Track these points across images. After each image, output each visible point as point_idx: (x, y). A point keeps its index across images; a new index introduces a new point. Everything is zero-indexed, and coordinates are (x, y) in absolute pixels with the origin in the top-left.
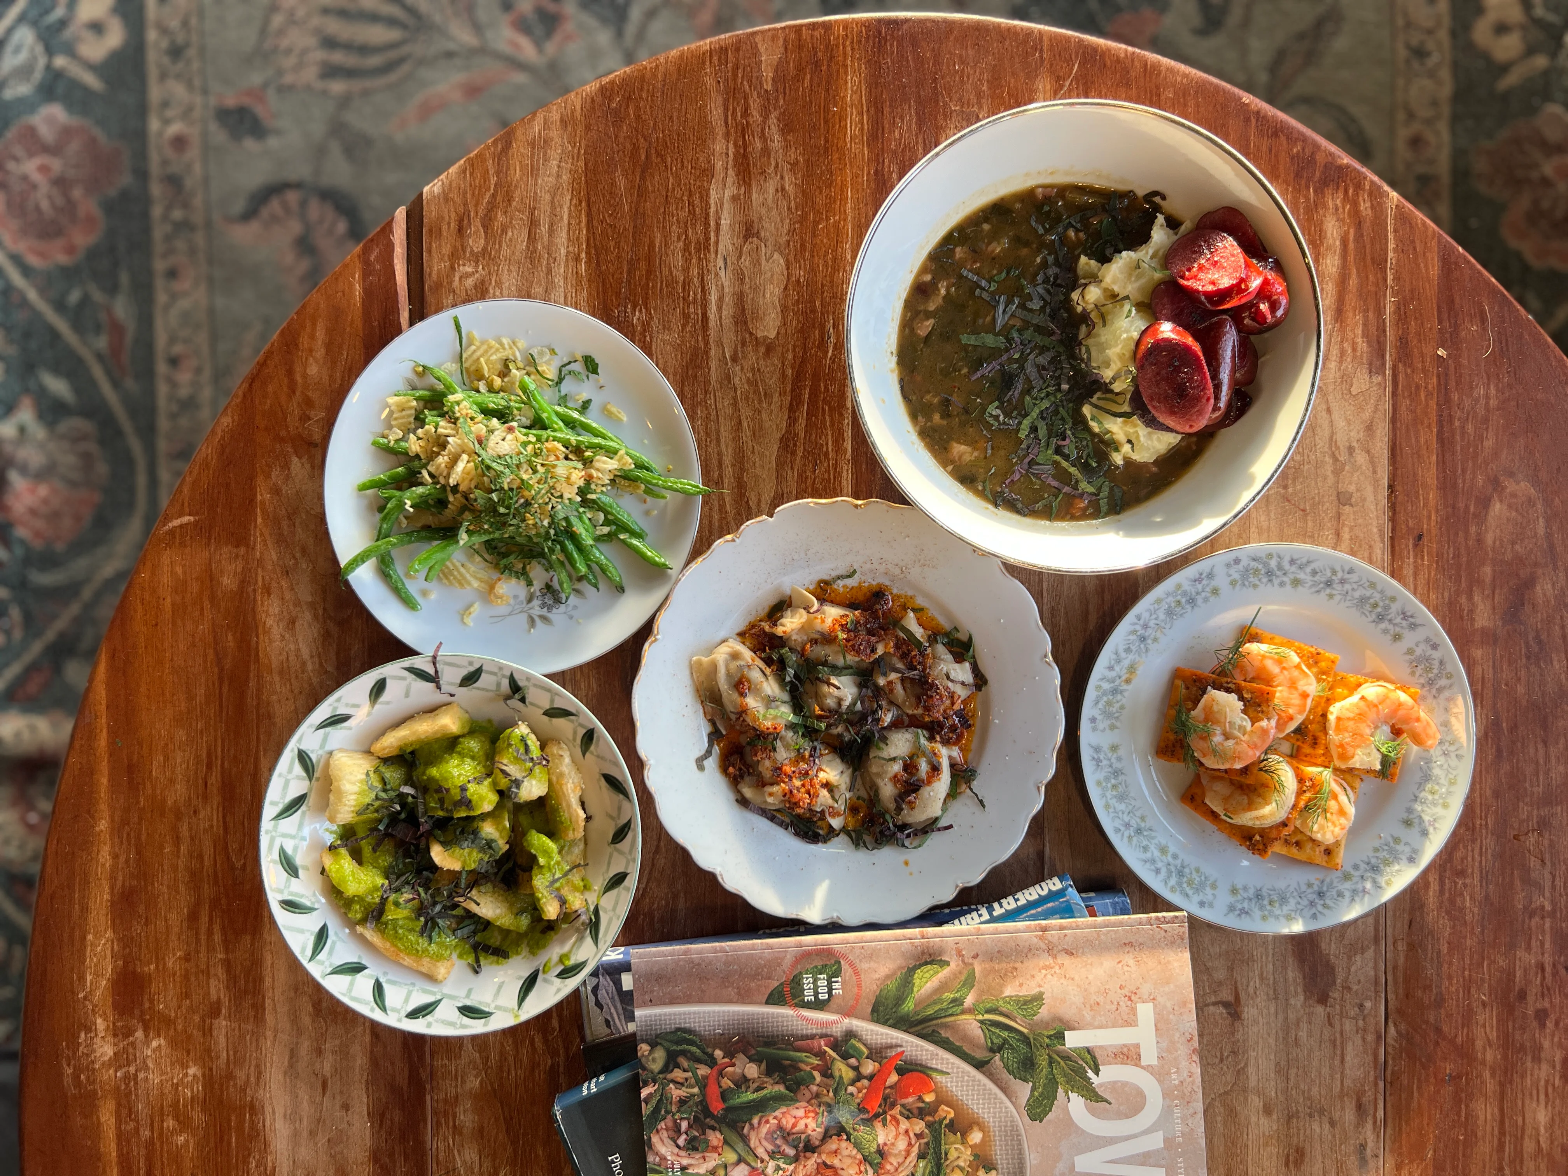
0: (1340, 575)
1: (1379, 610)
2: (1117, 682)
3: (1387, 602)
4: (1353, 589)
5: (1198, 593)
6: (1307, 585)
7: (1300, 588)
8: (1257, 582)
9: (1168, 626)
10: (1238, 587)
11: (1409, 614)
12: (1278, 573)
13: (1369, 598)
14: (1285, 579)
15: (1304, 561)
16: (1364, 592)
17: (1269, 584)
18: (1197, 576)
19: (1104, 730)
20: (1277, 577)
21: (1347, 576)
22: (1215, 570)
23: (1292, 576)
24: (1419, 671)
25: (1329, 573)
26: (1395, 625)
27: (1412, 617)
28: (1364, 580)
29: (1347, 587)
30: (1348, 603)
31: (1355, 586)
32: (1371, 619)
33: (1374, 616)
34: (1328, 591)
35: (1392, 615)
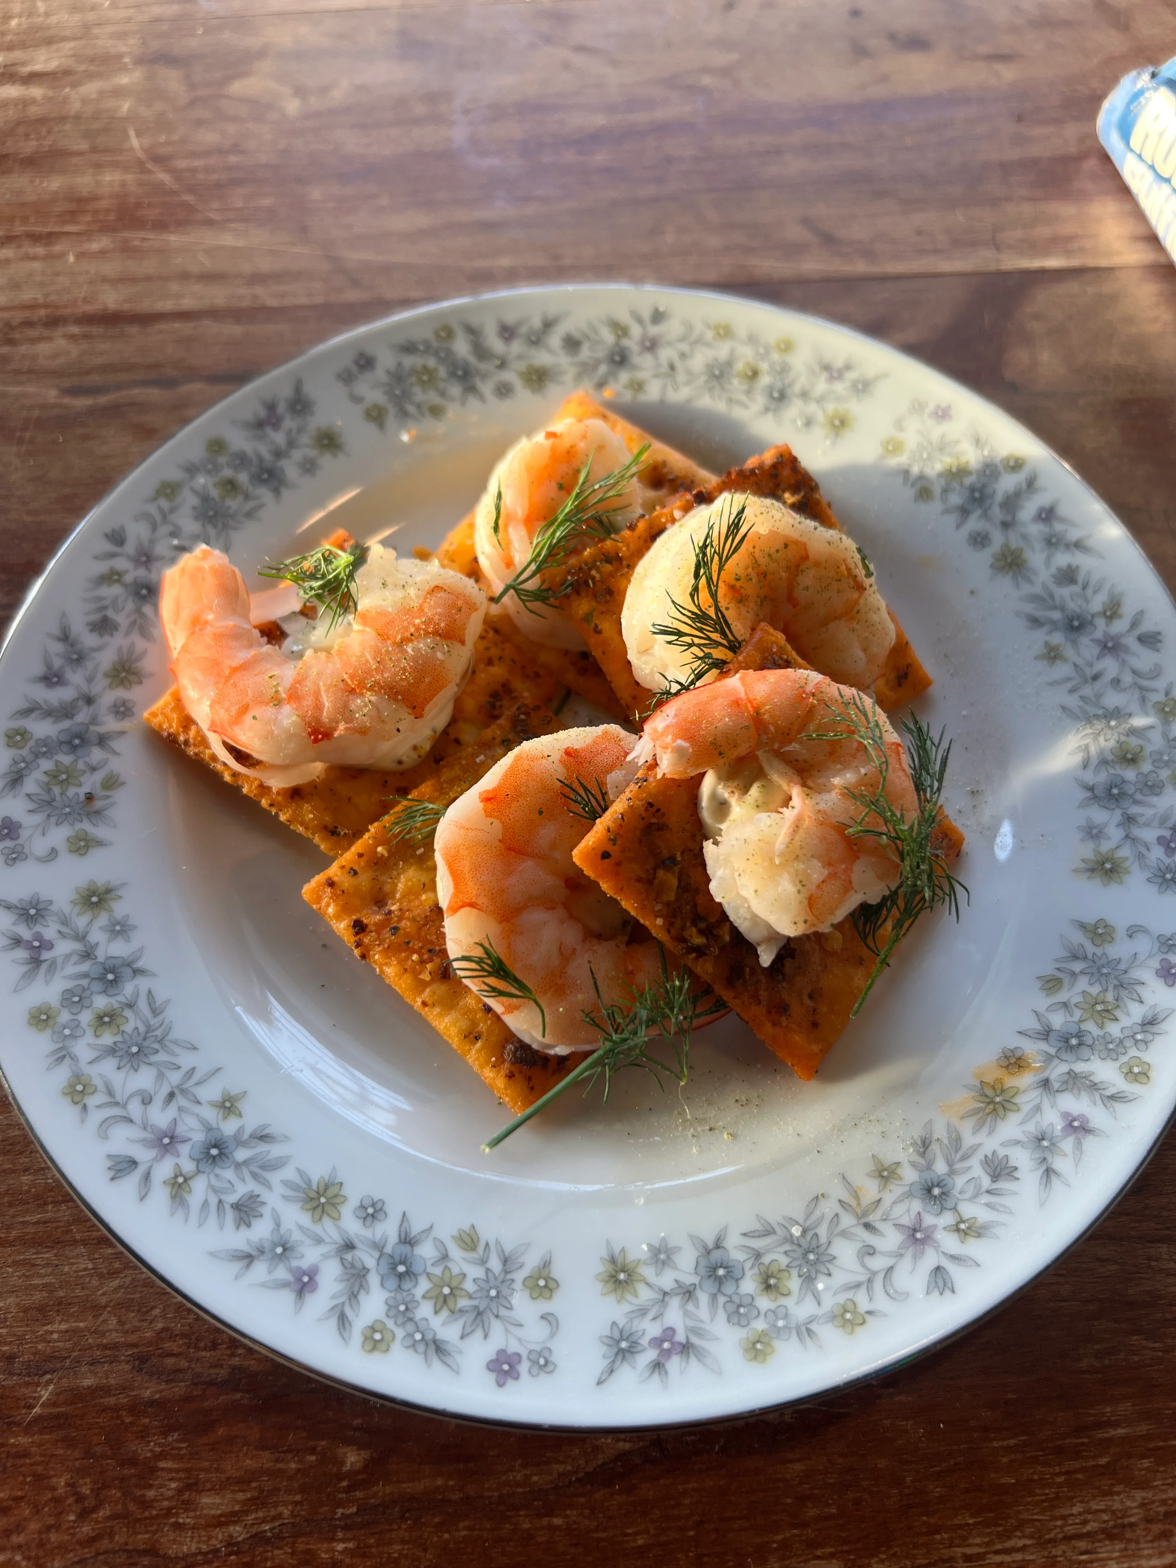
0: (164, 1170)
1: (101, 1002)
2: (1058, 1071)
3: (64, 1017)
4: (147, 1100)
5: (688, 1293)
6: (288, 1173)
7: (317, 1173)
8: (456, 1252)
9: (828, 1208)
10: (531, 1262)
11: (21, 954)
12: (369, 1259)
13: (112, 1051)
14: (351, 1225)
15: (260, 1270)
16: (117, 1079)
17: (416, 1228)
18: (674, 1364)
19: (1133, 931)
20: (378, 1247)
21: (144, 1155)
22: (601, 1364)
23: (328, 1229)
24: (90, 783)
25: (199, 1188)
26: (80, 937)
27: (17, 942)
28: (96, 1117)
29: (160, 1117)
30: (186, 1060)
31: (135, 1109)
32: (143, 984)
33: (128, 988)
34: (229, 1127)
35: (72, 969)
